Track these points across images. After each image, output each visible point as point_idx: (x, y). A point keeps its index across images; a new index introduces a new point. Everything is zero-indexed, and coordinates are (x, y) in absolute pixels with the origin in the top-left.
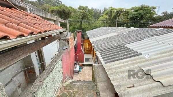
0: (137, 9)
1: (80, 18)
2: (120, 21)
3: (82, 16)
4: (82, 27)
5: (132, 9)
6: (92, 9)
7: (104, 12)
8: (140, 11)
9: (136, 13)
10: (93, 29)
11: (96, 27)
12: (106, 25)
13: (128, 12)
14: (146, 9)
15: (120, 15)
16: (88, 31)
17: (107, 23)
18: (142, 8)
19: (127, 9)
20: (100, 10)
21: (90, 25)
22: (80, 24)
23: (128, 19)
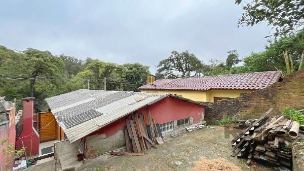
0: (131, 66)
1: (30, 70)
2: (114, 80)
3: (35, 67)
4: (34, 89)
5: (126, 66)
6: (63, 58)
7: (87, 63)
8: (134, 69)
9: (131, 71)
10: (65, 93)
11: (69, 90)
12: (90, 87)
13: (121, 69)
14: (140, 68)
15: (111, 72)
16: (50, 97)
17: (93, 82)
18: (137, 66)
19: (120, 66)
20: (79, 60)
21: (57, 85)
22: (28, 82)
23: (122, 77)
